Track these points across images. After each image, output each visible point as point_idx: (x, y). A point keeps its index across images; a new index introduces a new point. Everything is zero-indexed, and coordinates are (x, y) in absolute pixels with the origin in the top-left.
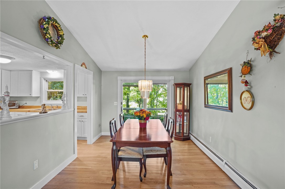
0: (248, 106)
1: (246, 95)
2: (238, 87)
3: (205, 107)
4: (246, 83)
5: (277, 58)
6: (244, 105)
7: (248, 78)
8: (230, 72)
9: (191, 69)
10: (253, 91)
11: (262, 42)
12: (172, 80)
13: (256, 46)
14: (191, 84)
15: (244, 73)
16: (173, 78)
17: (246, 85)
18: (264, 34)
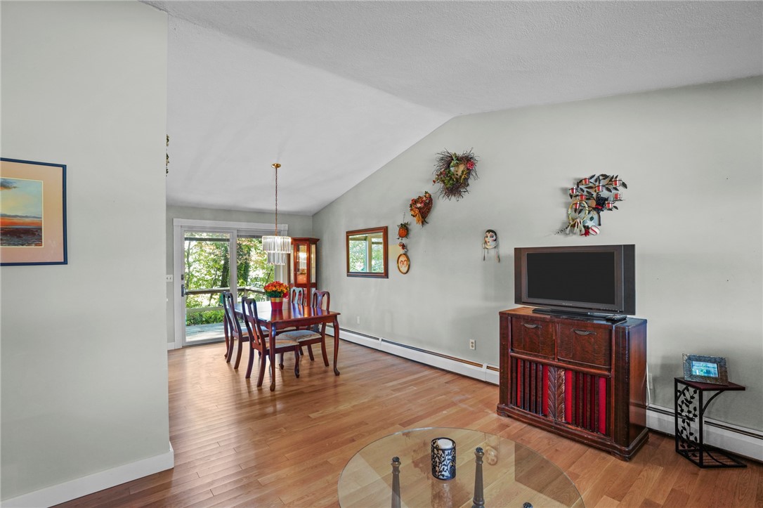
0: (404, 269)
1: (403, 258)
2: (395, 250)
3: (348, 276)
4: (403, 246)
5: (427, 226)
6: (401, 269)
7: (404, 241)
8: (385, 230)
9: (317, 215)
10: (409, 254)
11: (417, 211)
12: (284, 231)
13: (413, 213)
14: (319, 240)
15: (401, 236)
16: (287, 228)
17: (403, 249)
18: (419, 205)
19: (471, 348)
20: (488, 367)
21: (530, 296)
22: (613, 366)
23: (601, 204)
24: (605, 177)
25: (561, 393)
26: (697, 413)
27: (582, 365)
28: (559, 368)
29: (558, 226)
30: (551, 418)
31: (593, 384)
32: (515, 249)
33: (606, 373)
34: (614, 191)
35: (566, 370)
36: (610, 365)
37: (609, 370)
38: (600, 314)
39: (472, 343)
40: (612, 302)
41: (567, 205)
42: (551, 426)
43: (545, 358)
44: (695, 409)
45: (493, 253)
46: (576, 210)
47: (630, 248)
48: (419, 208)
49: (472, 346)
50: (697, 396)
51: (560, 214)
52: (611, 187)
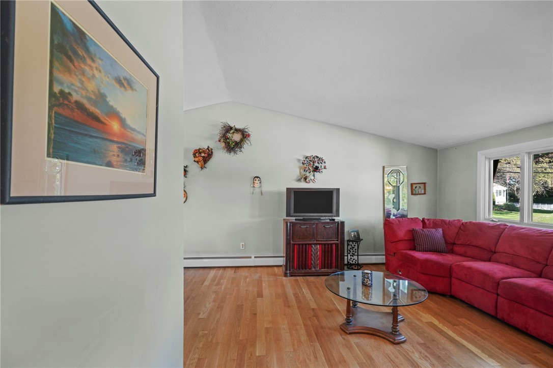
5: (204, 170)
10: (186, 189)
18: (203, 155)
19: (241, 248)
20: (255, 257)
21: (295, 212)
22: (339, 238)
23: (316, 169)
24: (317, 157)
25: (318, 256)
26: (357, 251)
27: (327, 241)
28: (317, 244)
29: (295, 177)
30: (313, 269)
31: (331, 247)
32: (287, 188)
33: (337, 242)
34: (320, 164)
35: (319, 244)
36: (338, 238)
37: (338, 240)
38: (325, 218)
39: (243, 245)
40: (332, 213)
41: (300, 168)
42: (314, 273)
43: (310, 241)
44: (356, 250)
45: (257, 190)
46: (304, 171)
47: (338, 190)
48: (203, 157)
49: (243, 247)
50: (356, 245)
51: (296, 172)
52: (319, 162)
